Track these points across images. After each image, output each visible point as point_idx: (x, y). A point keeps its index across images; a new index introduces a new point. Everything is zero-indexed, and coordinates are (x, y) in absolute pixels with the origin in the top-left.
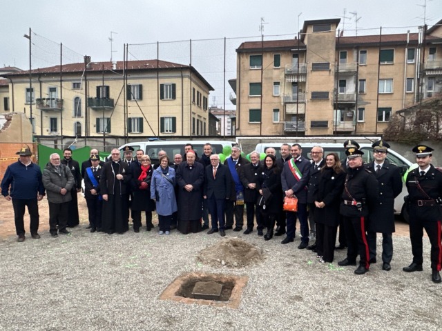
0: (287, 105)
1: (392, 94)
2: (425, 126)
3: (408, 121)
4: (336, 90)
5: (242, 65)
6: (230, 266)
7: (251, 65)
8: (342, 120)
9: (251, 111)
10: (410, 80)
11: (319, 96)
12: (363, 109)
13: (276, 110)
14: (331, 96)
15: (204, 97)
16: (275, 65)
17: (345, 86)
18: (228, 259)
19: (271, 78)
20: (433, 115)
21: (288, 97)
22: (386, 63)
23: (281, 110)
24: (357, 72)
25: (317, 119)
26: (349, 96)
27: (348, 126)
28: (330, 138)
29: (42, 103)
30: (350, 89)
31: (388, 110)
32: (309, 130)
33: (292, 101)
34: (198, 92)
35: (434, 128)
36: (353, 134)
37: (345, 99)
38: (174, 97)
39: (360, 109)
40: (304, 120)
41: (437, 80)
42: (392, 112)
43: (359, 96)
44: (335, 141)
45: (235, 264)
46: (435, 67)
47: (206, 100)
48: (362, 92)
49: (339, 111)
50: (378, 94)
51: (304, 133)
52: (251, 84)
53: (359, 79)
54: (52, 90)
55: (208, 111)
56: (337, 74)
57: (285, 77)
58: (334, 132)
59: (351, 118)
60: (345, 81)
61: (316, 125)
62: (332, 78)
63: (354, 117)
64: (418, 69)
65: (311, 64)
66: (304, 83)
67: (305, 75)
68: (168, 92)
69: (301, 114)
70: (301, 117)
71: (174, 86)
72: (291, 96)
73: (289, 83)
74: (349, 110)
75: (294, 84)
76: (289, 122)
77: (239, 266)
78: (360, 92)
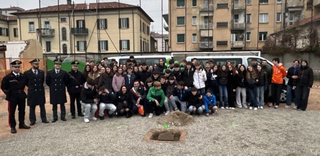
0: (202, 31)
1: (267, 23)
2: (287, 44)
3: (277, 41)
4: (232, 21)
5: (172, 5)
6: (176, 126)
7: (177, 5)
8: (236, 40)
9: (178, 35)
10: (278, 14)
11: (222, 25)
12: (250, 33)
13: (194, 35)
14: (229, 25)
15: (147, 26)
16: (193, 5)
17: (238, 18)
18: (176, 122)
19: (191, 14)
20: (292, 37)
21: (202, 26)
22: (264, 3)
23: (198, 34)
24: (245, 9)
25: (220, 40)
26: (240, 24)
27: (240, 44)
28: (229, 52)
29: (40, 32)
30: (241, 20)
31: (265, 33)
32: (216, 47)
33: (204, 28)
34: (143, 23)
35: (293, 45)
36: (243, 49)
37: (238, 27)
38: (128, 27)
39: (248, 33)
40: (212, 41)
41: (295, 14)
42: (268, 35)
43: (247, 25)
44: (233, 54)
45: (180, 124)
46: (294, 6)
47: (148, 28)
48: (249, 21)
49: (234, 35)
50: (259, 23)
51: (212, 49)
52: (178, 18)
53: (247, 13)
54: (47, 23)
55: (150, 35)
56: (233, 11)
57: (200, 13)
58: (232, 48)
59: (242, 39)
60: (238, 15)
61: (220, 44)
62: (230, 13)
63: (244, 39)
64: (283, 7)
65: (216, 5)
66: (212, 17)
67: (212, 12)
68: (124, 23)
69: (211, 37)
70: (210, 39)
71: (128, 19)
72: (204, 26)
73: (202, 16)
74: (241, 34)
75: (205, 17)
76: (203, 42)
77: (182, 125)
78: (247, 22)
